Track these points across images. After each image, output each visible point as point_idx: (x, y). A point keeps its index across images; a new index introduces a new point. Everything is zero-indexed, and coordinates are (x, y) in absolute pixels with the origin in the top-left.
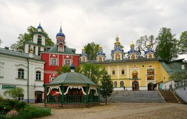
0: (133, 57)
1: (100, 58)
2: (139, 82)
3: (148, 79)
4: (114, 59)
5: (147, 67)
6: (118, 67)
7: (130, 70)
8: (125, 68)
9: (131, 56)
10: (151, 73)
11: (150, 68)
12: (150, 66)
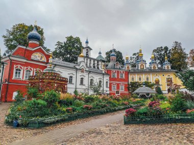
0: (154, 67)
1: (128, 67)
2: (161, 87)
3: (168, 85)
4: (139, 69)
5: (166, 76)
6: (144, 75)
7: (153, 78)
8: (149, 76)
9: (152, 67)
10: (170, 81)
11: (168, 77)
12: (169, 76)
